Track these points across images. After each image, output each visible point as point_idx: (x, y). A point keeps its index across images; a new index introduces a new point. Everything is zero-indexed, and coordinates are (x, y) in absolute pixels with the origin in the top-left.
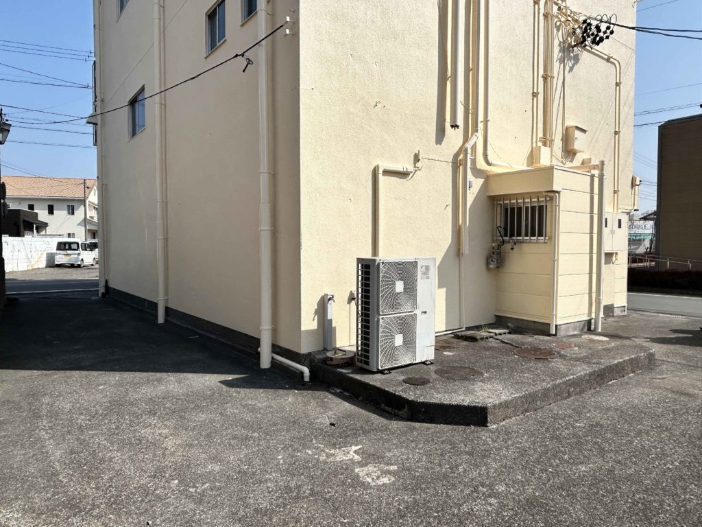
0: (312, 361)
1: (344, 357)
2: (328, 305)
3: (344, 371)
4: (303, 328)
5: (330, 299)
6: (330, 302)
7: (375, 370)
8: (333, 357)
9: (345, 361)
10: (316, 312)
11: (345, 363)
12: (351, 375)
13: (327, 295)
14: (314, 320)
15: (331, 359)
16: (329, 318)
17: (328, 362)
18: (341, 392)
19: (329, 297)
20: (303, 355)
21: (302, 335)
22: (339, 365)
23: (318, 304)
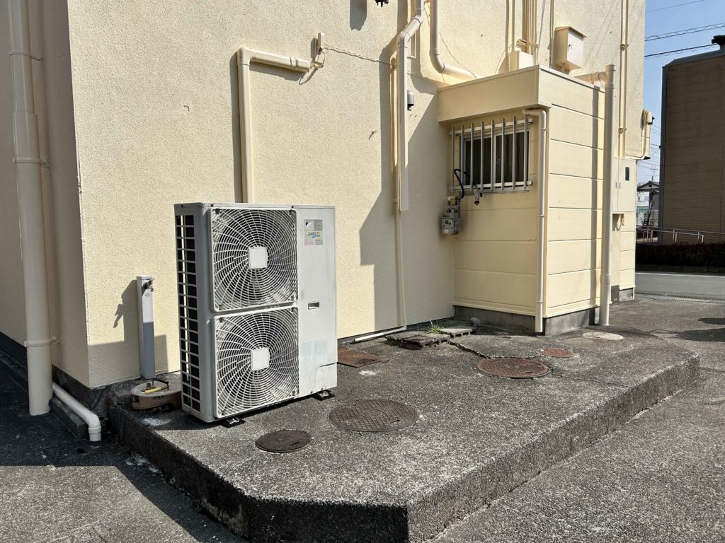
0: (108, 402)
1: (162, 393)
2: (144, 297)
3: (153, 422)
4: (91, 341)
5: (146, 287)
6: (147, 291)
7: (210, 420)
8: (141, 394)
9: (164, 401)
10: (121, 311)
11: (163, 406)
12: (160, 433)
13: (139, 278)
14: (116, 325)
15: (137, 398)
16: (146, 320)
17: (135, 405)
18: (144, 466)
19: (144, 282)
20: (96, 391)
21: (91, 355)
22: (152, 409)
23: (125, 296)
